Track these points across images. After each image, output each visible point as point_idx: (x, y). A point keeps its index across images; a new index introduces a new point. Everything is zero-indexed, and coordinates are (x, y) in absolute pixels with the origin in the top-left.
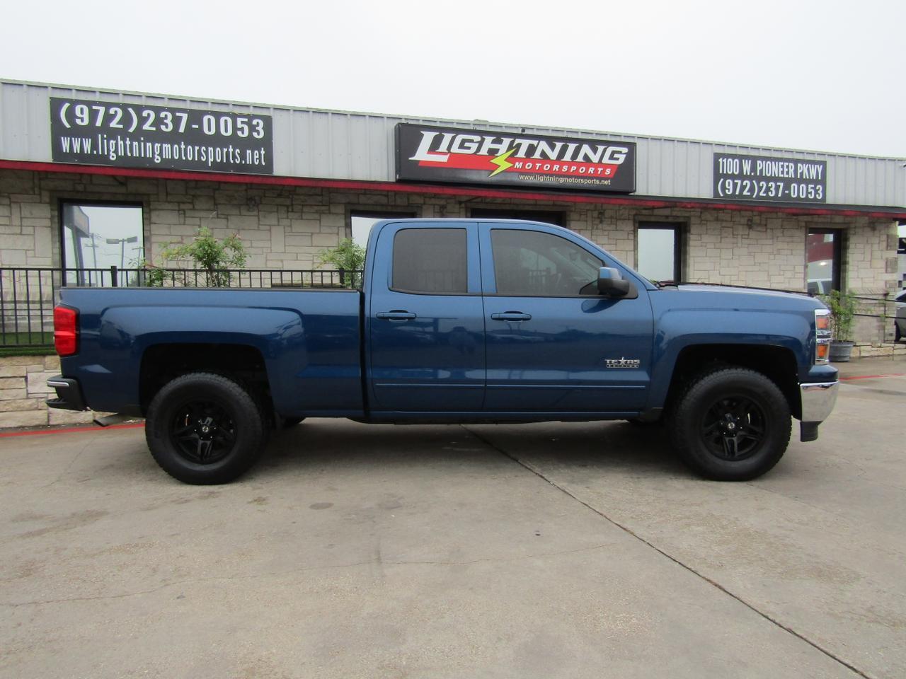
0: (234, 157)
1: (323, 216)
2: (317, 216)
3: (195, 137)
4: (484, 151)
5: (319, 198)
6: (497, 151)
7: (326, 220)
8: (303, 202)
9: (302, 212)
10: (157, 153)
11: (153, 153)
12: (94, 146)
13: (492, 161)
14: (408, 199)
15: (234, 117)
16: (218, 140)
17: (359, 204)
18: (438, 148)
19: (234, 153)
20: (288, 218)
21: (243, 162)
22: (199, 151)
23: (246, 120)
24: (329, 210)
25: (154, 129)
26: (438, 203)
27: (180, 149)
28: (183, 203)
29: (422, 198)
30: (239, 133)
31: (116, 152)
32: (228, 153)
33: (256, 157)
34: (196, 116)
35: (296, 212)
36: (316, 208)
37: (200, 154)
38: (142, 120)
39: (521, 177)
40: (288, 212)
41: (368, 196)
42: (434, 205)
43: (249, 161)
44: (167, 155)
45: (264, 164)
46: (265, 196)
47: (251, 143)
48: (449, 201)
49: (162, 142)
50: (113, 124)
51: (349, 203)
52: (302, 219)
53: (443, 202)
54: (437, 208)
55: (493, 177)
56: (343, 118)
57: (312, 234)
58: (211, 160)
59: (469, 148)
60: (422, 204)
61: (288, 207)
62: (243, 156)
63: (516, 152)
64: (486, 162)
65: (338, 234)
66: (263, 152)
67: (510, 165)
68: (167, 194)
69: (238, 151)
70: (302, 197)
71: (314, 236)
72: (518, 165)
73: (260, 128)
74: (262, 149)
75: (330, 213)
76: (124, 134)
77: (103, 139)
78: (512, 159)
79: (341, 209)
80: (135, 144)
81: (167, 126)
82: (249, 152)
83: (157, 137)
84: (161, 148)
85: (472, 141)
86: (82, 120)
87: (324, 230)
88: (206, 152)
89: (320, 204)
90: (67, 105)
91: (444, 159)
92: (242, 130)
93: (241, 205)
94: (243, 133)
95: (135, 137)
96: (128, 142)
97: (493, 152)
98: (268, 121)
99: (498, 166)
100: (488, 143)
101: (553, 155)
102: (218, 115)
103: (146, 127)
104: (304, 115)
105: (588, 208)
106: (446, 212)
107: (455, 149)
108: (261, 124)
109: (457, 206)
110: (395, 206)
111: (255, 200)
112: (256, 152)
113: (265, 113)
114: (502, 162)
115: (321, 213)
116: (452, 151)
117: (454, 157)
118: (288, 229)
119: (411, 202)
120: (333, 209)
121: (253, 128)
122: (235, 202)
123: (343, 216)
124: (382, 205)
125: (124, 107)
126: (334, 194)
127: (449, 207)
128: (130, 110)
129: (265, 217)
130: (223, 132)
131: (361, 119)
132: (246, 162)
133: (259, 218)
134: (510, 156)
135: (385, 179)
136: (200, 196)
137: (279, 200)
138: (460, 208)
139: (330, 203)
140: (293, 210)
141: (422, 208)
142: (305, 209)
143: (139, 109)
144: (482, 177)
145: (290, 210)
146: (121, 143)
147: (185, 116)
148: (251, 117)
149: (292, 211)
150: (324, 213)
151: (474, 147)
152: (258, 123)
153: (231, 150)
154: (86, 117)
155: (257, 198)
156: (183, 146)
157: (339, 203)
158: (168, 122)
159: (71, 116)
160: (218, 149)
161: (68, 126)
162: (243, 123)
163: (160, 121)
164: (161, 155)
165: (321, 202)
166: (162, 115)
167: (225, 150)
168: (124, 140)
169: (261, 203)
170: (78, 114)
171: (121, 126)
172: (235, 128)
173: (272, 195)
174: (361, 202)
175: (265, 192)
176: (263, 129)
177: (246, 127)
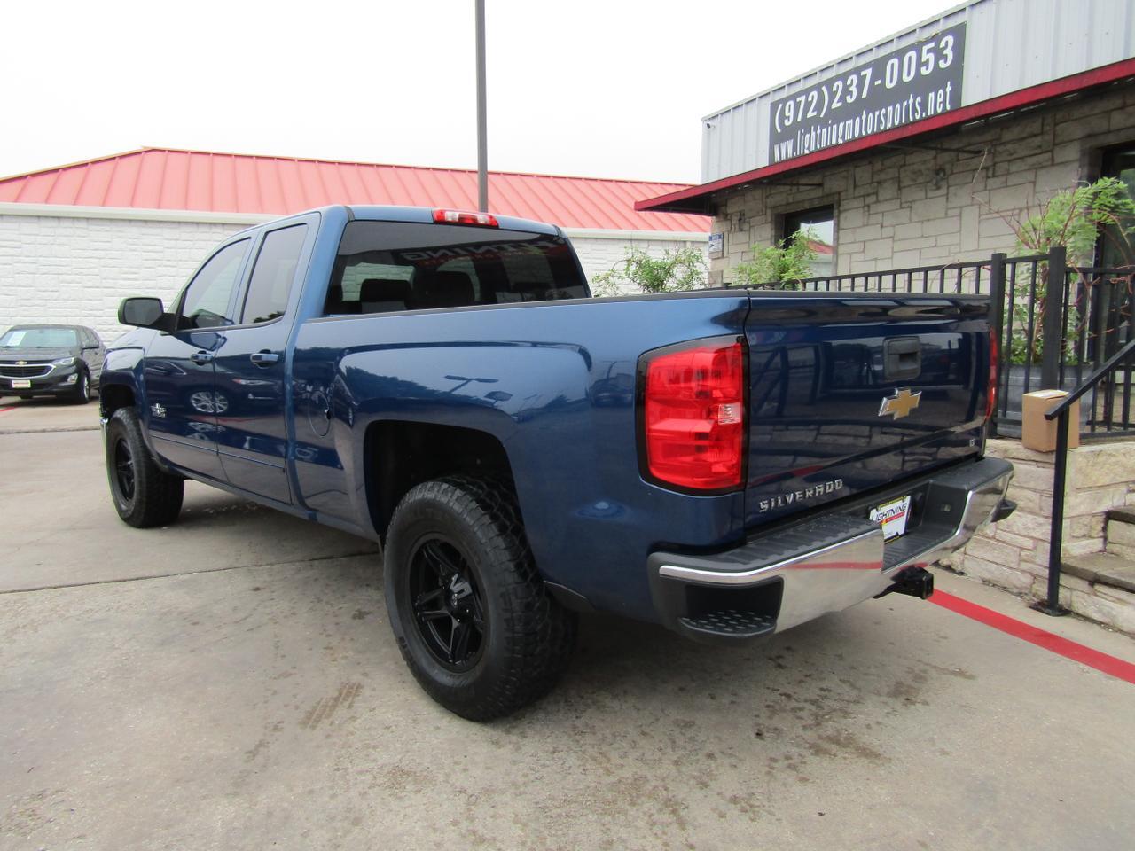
0: (915, 110)
1: (1042, 173)
2: (1030, 176)
3: (877, 98)
5: (1037, 141)
7: (1046, 179)
8: (1011, 154)
9: (1008, 173)
10: (841, 135)
11: (838, 137)
12: (795, 148)
15: (919, 47)
16: (902, 91)
17: (1108, 132)
19: (914, 104)
20: (985, 190)
21: (924, 115)
22: (879, 116)
23: (932, 45)
24: (1053, 159)
25: (841, 104)
27: (861, 121)
28: (868, 195)
30: (923, 71)
31: (809, 147)
32: (908, 106)
33: (940, 100)
34: (879, 67)
35: (997, 176)
36: (1031, 160)
37: (880, 122)
38: (832, 95)
40: (988, 177)
43: (931, 111)
44: (849, 135)
45: (948, 107)
46: (958, 160)
47: (937, 80)
49: (845, 120)
50: (811, 114)
51: (1090, 136)
52: (1007, 187)
57: (1021, 210)
58: (889, 125)
61: (987, 169)
62: (924, 106)
66: (949, 89)
68: (855, 187)
69: (919, 99)
70: (1009, 147)
71: (1023, 214)
73: (948, 51)
74: (949, 83)
75: (1053, 164)
76: (817, 122)
77: (801, 135)
79: (1072, 152)
80: (824, 130)
81: (852, 94)
82: (932, 95)
83: (849, 112)
84: (845, 126)
86: (789, 118)
87: (1041, 199)
88: (886, 116)
89: (1038, 151)
90: (781, 105)
92: (926, 64)
93: (928, 182)
94: (927, 68)
95: (825, 122)
96: (819, 132)
98: (959, 34)
102: (900, 55)
103: (835, 104)
108: (950, 42)
111: (944, 170)
112: (941, 92)
113: (952, 23)
115: (1037, 168)
118: (985, 209)
120: (1061, 155)
121: (939, 54)
122: (921, 180)
123: (1076, 165)
125: (819, 87)
126: (1064, 125)
128: (824, 89)
129: (955, 195)
130: (905, 78)
132: (927, 113)
133: (947, 198)
136: (885, 181)
137: (975, 162)
139: (1055, 145)
140: (994, 173)
142: (1014, 168)
143: (830, 84)
145: (990, 174)
146: (813, 134)
147: (869, 72)
148: (938, 38)
149: (994, 176)
150: (1042, 167)
152: (947, 42)
153: (911, 101)
154: (791, 115)
155: (948, 167)
156: (864, 117)
157: (1071, 141)
158: (853, 89)
159: (783, 117)
160: (898, 106)
161: (779, 131)
162: (929, 51)
163: (846, 91)
164: (843, 137)
165: (1040, 147)
166: (849, 83)
167: (905, 104)
168: (816, 130)
169: (952, 173)
170: (787, 114)
171: (815, 114)
172: (920, 64)
173: (966, 155)
174: (1112, 128)
175: (958, 156)
176: (953, 49)
177: (931, 56)
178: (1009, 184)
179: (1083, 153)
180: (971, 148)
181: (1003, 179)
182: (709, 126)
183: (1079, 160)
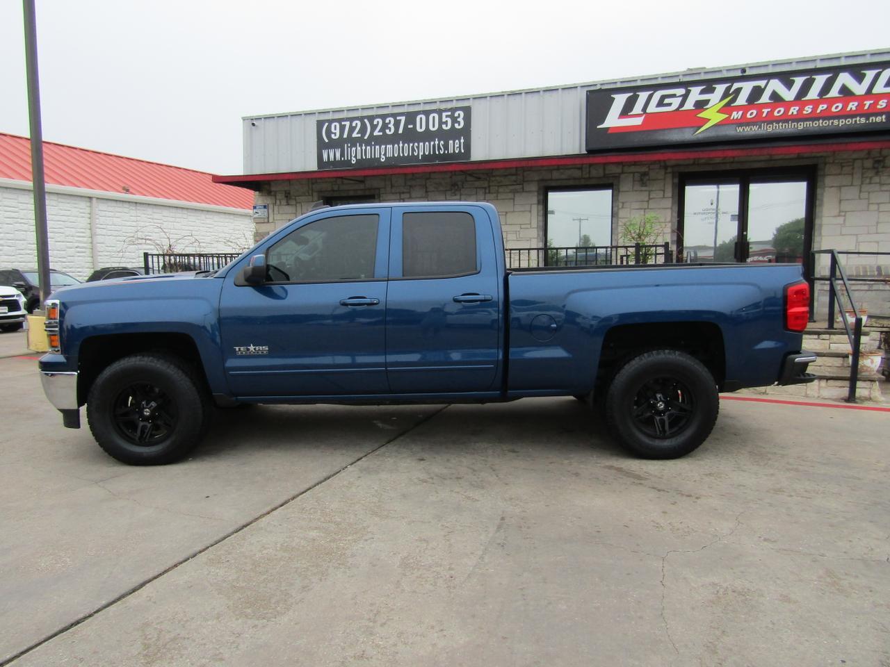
0: (439, 148)
1: (517, 195)
2: (511, 195)
3: (410, 136)
4: (689, 105)
5: (514, 178)
6: (707, 102)
7: (519, 199)
8: (499, 183)
9: (498, 192)
10: (383, 153)
11: (380, 154)
12: (342, 155)
13: (698, 116)
14: (604, 170)
15: (440, 112)
16: (428, 136)
17: (551, 180)
18: (631, 110)
19: (439, 144)
20: (485, 199)
21: (446, 152)
22: (413, 147)
23: (449, 113)
24: (523, 188)
25: (381, 134)
26: (639, 170)
27: (399, 147)
28: (403, 193)
29: (621, 167)
30: (444, 127)
31: (356, 157)
32: (434, 146)
33: (457, 146)
34: (411, 117)
35: (492, 193)
36: (511, 188)
37: (413, 150)
38: (374, 127)
39: (740, 130)
40: (485, 193)
41: (561, 171)
42: (634, 173)
43: (451, 151)
44: (389, 154)
45: (463, 151)
46: (466, 181)
47: (454, 134)
48: (652, 167)
49: (386, 144)
50: (355, 135)
51: (542, 180)
53: (644, 169)
54: (637, 176)
55: (701, 133)
56: (536, 96)
57: (507, 213)
58: (421, 153)
59: (670, 105)
60: (620, 174)
61: (485, 188)
62: (446, 147)
63: (734, 100)
64: (692, 118)
65: (530, 211)
66: (462, 141)
67: (724, 116)
68: (392, 187)
69: (442, 142)
70: (498, 178)
71: (508, 215)
72: (736, 115)
73: (461, 119)
74: (462, 138)
75: (523, 191)
76: (360, 141)
77: (348, 147)
78: (727, 109)
79: (534, 187)
80: (368, 148)
81: (390, 129)
82: (451, 142)
83: (384, 140)
84: (386, 148)
85: (674, 96)
86: (335, 134)
87: (518, 208)
88: (418, 147)
89: (515, 183)
90: (327, 124)
91: (638, 121)
92: (446, 123)
93: (446, 190)
94: (447, 126)
95: (368, 143)
96: (364, 148)
97: (700, 105)
98: (467, 111)
99: (707, 120)
100: (695, 94)
101: (789, 95)
102: (427, 113)
103: (376, 133)
104: (500, 99)
105: (855, 156)
106: (649, 180)
107: (652, 108)
108: (462, 114)
109: (662, 172)
110: (590, 178)
111: (457, 185)
112: (457, 141)
113: (465, 104)
114: (713, 115)
115: (514, 192)
116: (649, 111)
117: (649, 118)
119: (607, 172)
120: (527, 187)
121: (455, 120)
122: (441, 189)
123: (536, 194)
124: (575, 179)
125: (361, 119)
126: (528, 172)
127: (652, 175)
128: (366, 120)
130: (431, 128)
131: (554, 93)
132: (448, 152)
134: (724, 106)
135: (577, 152)
136: (415, 186)
137: (478, 184)
138: (666, 173)
139: (524, 181)
140: (489, 191)
141: (619, 177)
142: (501, 190)
143: (371, 118)
144: (687, 135)
145: (487, 191)
146: (359, 148)
147: (403, 119)
148: (453, 110)
149: (489, 193)
150: (518, 192)
151: (676, 102)
152: (459, 114)
153: (437, 142)
154: (338, 132)
155: (459, 183)
156: (401, 145)
157: (532, 181)
158: (391, 126)
159: (329, 132)
160: (427, 143)
161: (327, 141)
162: (447, 116)
163: (385, 126)
164: (385, 154)
165: (515, 181)
166: (387, 121)
167: (432, 143)
168: (361, 146)
169: (463, 188)
170: (333, 130)
171: (359, 135)
172: (441, 123)
173: (472, 179)
174: (553, 178)
175: (466, 178)
176: (463, 119)
177: (449, 121)
178: (499, 198)
179: (539, 189)
180: (475, 175)
181: (495, 195)
182: (253, 124)
183: (538, 192)
